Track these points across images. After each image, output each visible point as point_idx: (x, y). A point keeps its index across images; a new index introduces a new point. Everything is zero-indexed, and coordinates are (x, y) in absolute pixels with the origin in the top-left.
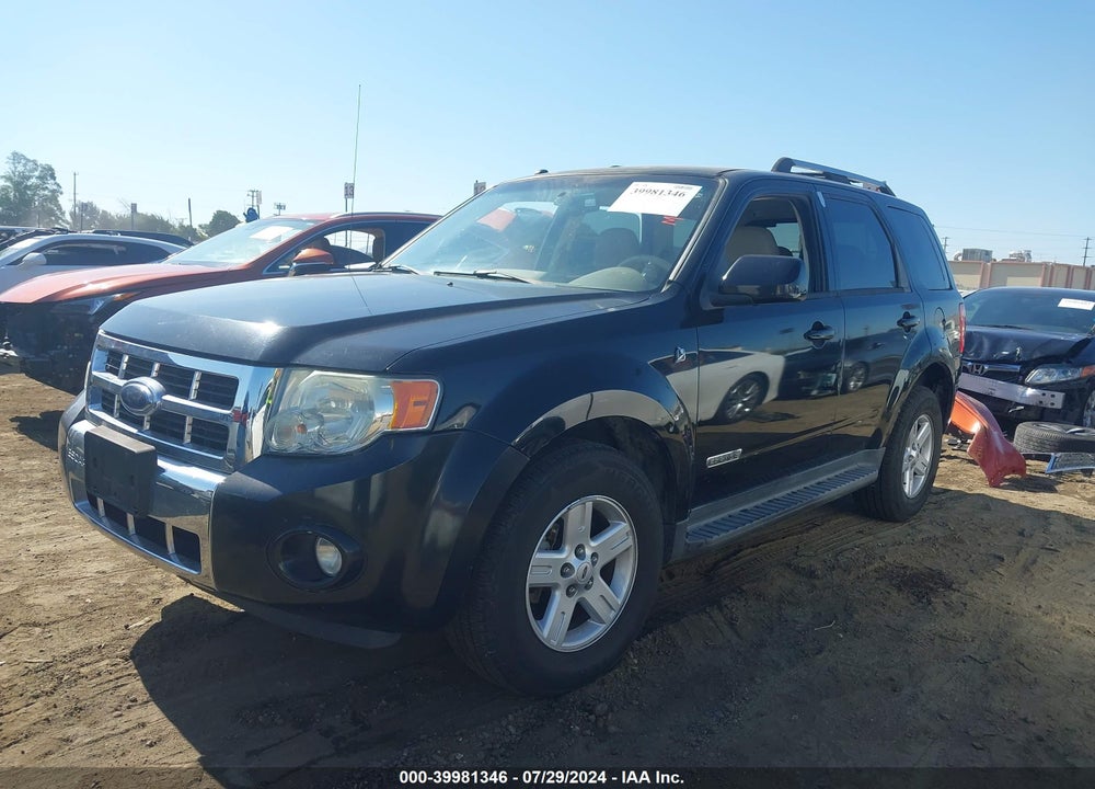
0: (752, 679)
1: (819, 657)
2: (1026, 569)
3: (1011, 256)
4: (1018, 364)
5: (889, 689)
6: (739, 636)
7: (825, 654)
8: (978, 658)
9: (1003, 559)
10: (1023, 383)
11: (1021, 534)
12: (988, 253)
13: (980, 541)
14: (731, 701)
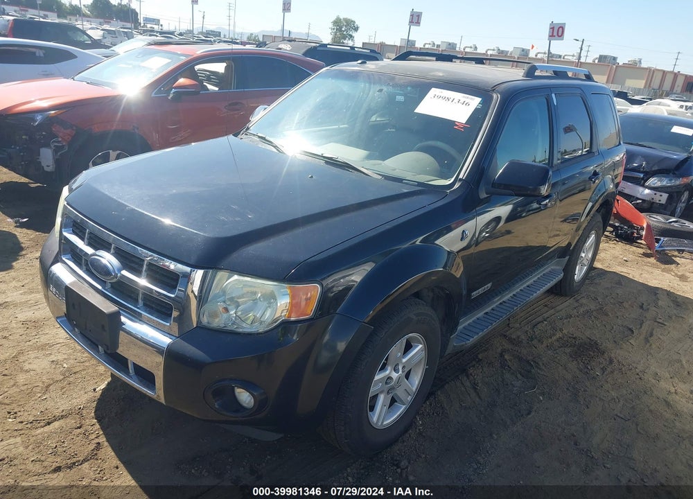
0: (491, 435)
1: (529, 416)
2: (647, 340)
3: (629, 61)
4: (642, 172)
5: (573, 443)
6: (480, 397)
7: (533, 414)
8: (622, 416)
9: (633, 332)
10: (643, 186)
11: (641, 307)
12: (615, 59)
13: (619, 314)
14: (481, 456)
